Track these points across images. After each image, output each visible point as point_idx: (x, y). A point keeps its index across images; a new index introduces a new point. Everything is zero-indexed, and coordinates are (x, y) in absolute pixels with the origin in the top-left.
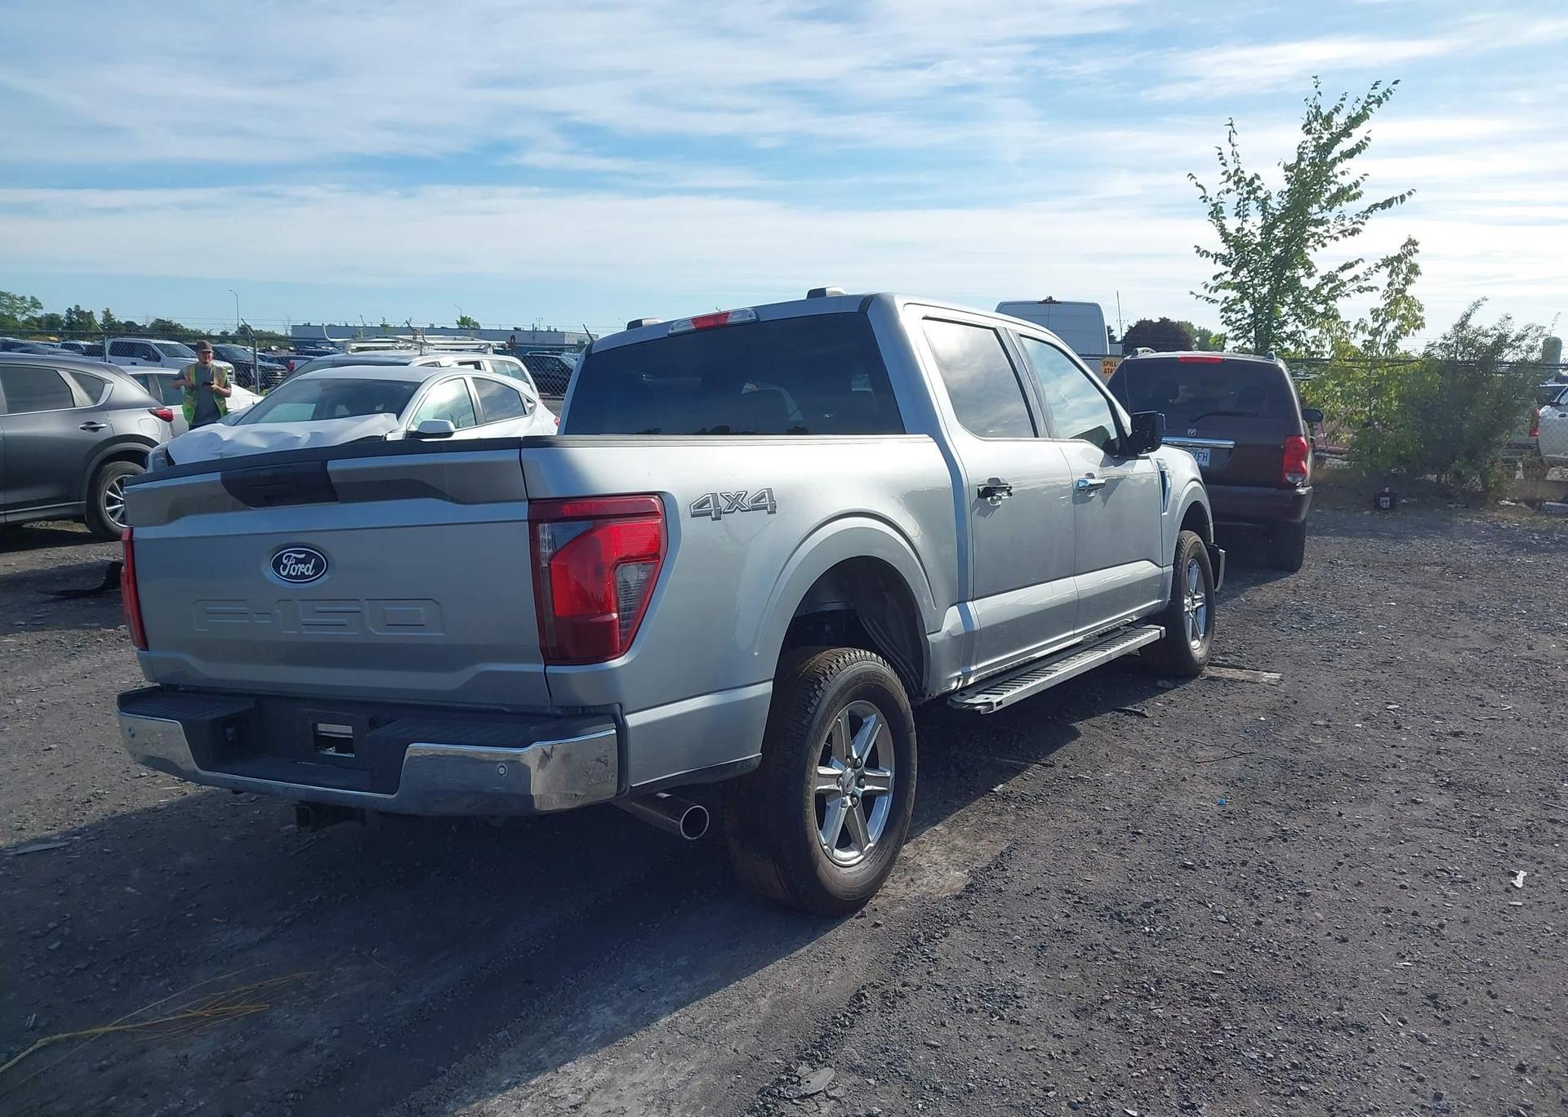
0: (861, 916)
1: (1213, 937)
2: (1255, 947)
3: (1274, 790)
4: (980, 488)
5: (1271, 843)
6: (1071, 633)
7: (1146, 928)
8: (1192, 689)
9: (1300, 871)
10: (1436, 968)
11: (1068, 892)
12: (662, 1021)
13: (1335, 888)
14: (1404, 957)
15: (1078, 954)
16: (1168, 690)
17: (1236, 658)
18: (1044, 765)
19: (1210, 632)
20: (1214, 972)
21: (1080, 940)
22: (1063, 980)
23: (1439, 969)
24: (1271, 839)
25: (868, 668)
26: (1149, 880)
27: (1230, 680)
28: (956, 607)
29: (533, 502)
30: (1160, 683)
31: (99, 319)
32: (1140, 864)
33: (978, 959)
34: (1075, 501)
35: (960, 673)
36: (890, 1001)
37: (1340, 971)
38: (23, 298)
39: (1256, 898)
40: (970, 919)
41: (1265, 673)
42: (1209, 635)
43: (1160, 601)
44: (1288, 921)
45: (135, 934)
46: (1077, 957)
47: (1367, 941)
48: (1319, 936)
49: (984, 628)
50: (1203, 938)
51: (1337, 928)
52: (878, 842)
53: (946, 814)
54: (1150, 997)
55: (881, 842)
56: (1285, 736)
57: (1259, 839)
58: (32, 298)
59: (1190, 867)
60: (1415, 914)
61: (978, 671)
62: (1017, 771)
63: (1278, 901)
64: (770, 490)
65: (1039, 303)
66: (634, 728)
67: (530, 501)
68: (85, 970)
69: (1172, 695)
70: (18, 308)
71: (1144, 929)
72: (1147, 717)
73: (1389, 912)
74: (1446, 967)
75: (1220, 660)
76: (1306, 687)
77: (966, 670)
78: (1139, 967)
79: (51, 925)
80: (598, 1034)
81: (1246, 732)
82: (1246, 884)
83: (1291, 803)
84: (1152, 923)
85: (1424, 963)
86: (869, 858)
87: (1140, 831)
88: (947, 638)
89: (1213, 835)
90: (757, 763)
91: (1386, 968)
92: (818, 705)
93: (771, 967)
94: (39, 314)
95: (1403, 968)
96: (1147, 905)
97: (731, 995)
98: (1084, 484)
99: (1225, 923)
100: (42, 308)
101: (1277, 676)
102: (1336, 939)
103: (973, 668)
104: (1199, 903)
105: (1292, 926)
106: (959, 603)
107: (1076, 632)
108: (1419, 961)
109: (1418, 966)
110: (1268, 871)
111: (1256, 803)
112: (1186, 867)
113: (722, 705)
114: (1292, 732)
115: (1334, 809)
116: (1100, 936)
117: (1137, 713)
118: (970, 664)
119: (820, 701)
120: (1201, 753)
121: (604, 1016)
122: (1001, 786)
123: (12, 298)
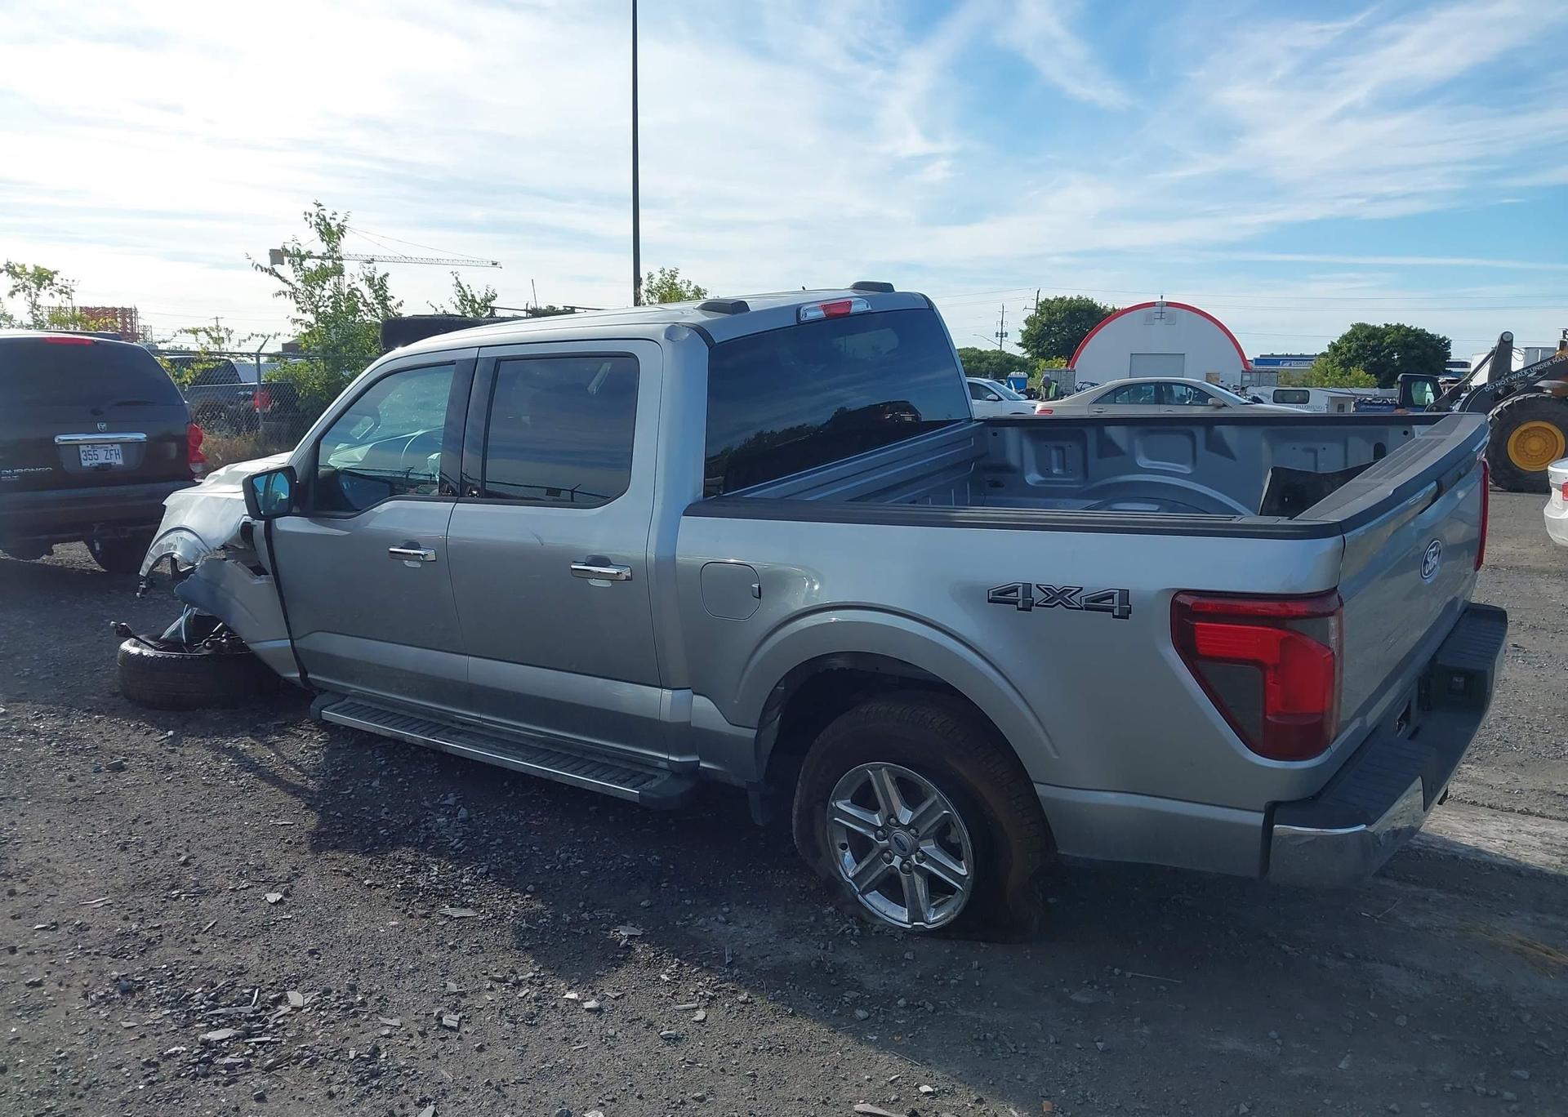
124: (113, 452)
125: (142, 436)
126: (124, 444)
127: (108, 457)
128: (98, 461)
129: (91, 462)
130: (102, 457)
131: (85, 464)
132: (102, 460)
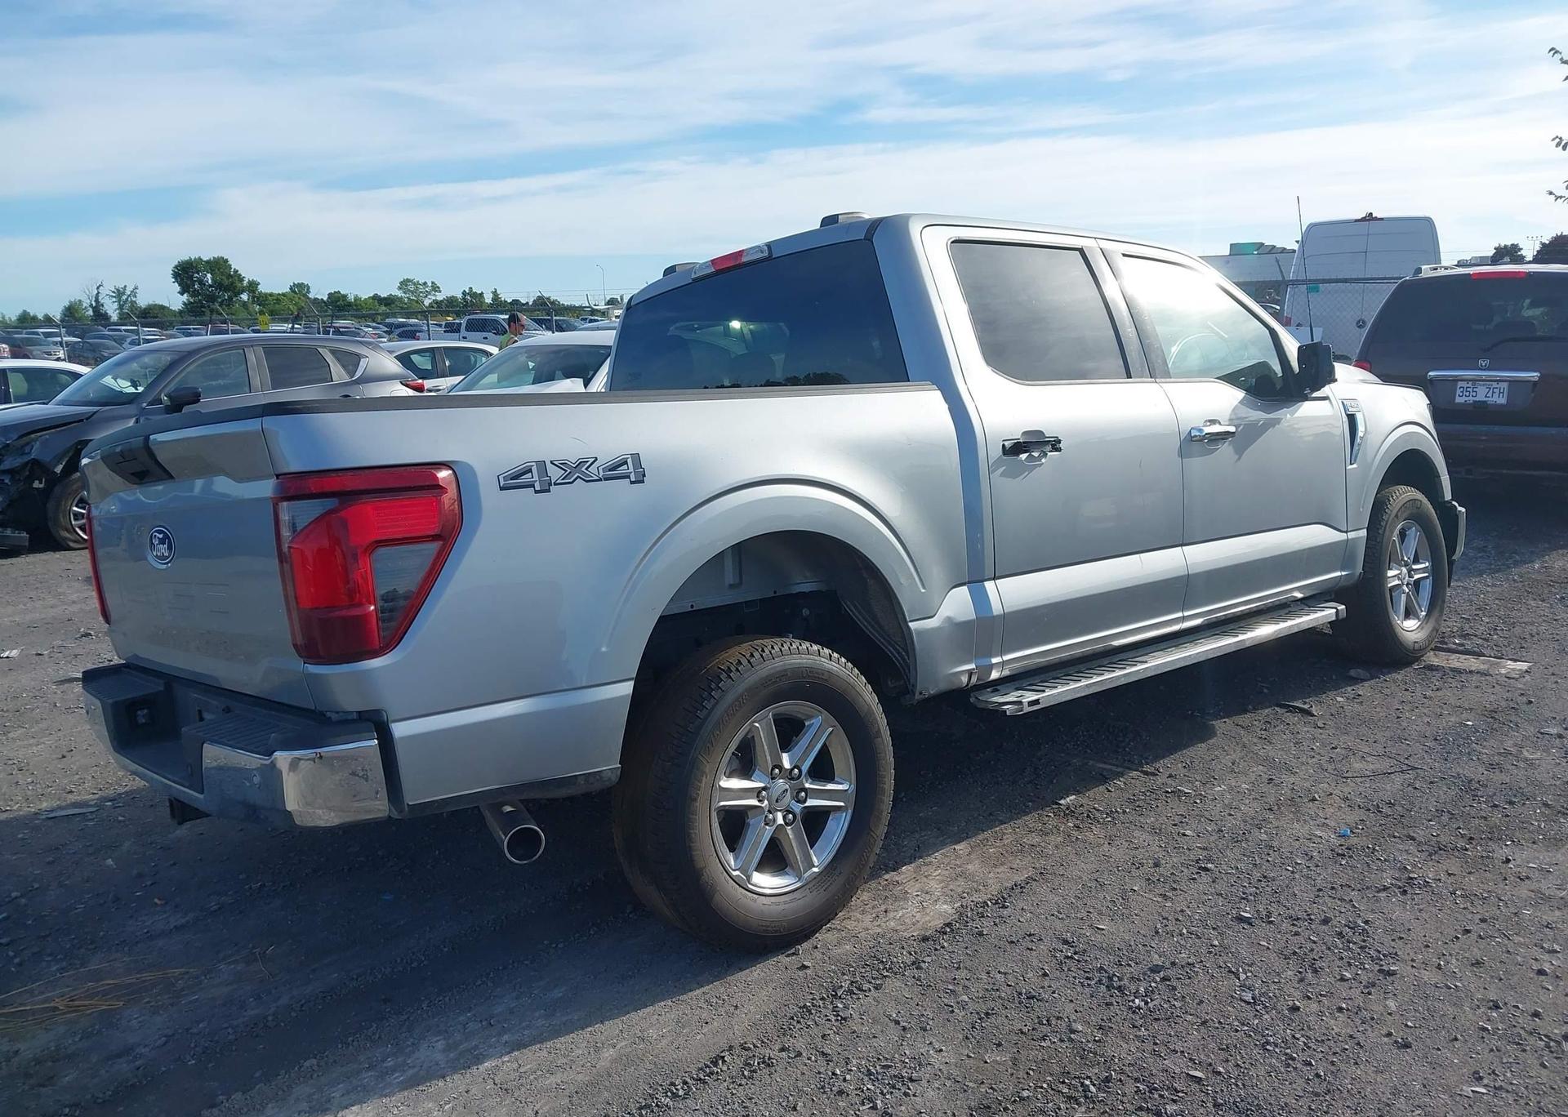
0: (794, 954)
1: (1220, 1023)
2: (1268, 1043)
3: (1430, 820)
4: (1006, 443)
5: (1383, 895)
6: (1180, 615)
7: (1137, 1001)
8: (1395, 681)
9: (1401, 938)
10: (1522, 1102)
11: (1066, 942)
12: (486, 1064)
13: (1439, 967)
14: (1481, 1078)
15: (1025, 1029)
16: (1363, 680)
17: (1480, 642)
18: (1146, 773)
19: (1438, 608)
20: (1191, 1073)
21: (1040, 1010)
22: (986, 1062)
23: (1527, 1104)
24: (1385, 889)
25: (800, 664)
26: (1181, 935)
27: (1454, 670)
28: (965, 588)
29: (280, 477)
30: (1353, 673)
31: (488, 299)
32: (1182, 911)
33: (897, 1023)
34: (1181, 454)
35: (973, 666)
36: (749, 1071)
37: (1374, 1092)
38: (425, 283)
39: (1315, 971)
40: (921, 968)
41: (1509, 662)
42: (1436, 613)
43: (1344, 573)
44: (1340, 1009)
45: (79, 910)
46: (1022, 1033)
47: (1439, 1049)
48: (1373, 1036)
49: (1011, 613)
50: (1204, 1023)
51: (1406, 1025)
52: (826, 868)
53: (978, 830)
54: (1082, 1100)
55: (831, 868)
56: (1487, 750)
57: (1368, 888)
58: (433, 283)
59: (1247, 921)
60: (1536, 1014)
61: (1003, 663)
62: (1103, 779)
63: (1343, 979)
64: (636, 457)
65: (1356, 221)
66: (402, 738)
67: (278, 476)
68: (8, 945)
69: (1364, 689)
70: (421, 292)
71: (1133, 1001)
72: (1313, 715)
73: (1497, 1007)
74: (1539, 1102)
75: (1456, 644)
76: (1557, 682)
77: (984, 662)
78: (1095, 1054)
79: (14, 894)
80: (411, 1072)
81: (1436, 739)
82: (1312, 950)
83: (1444, 839)
84: (1150, 993)
85: (1508, 1091)
86: (811, 885)
87: (1209, 865)
88: (947, 625)
89: (1308, 877)
90: (615, 778)
91: (1444, 1092)
92: (712, 709)
93: (650, 1009)
94: (440, 297)
95: (1471, 1094)
96: (1155, 969)
97: (576, 1044)
98: (1198, 434)
99: (1249, 1003)
100: (440, 292)
101: (1524, 666)
102: (1396, 1042)
103: (995, 660)
104: (1230, 971)
105: (1341, 1017)
106: (969, 582)
107: (1186, 614)
108: (1500, 1088)
109: (1495, 1095)
110: (1355, 936)
111: (1395, 837)
112: (1241, 919)
113: (549, 710)
114: (1502, 742)
115: (1502, 852)
116: (1069, 1008)
117: (1302, 711)
118: (991, 656)
119: (717, 703)
120: (1357, 766)
121: (433, 1050)
122: (1074, 797)
123: (416, 284)
124: (1497, 391)
125: (1534, 375)
126: (1513, 383)
127: (1490, 394)
128: (1475, 399)
129: (1467, 399)
130: (1481, 394)
131: (1458, 400)
132: (1481, 397)
